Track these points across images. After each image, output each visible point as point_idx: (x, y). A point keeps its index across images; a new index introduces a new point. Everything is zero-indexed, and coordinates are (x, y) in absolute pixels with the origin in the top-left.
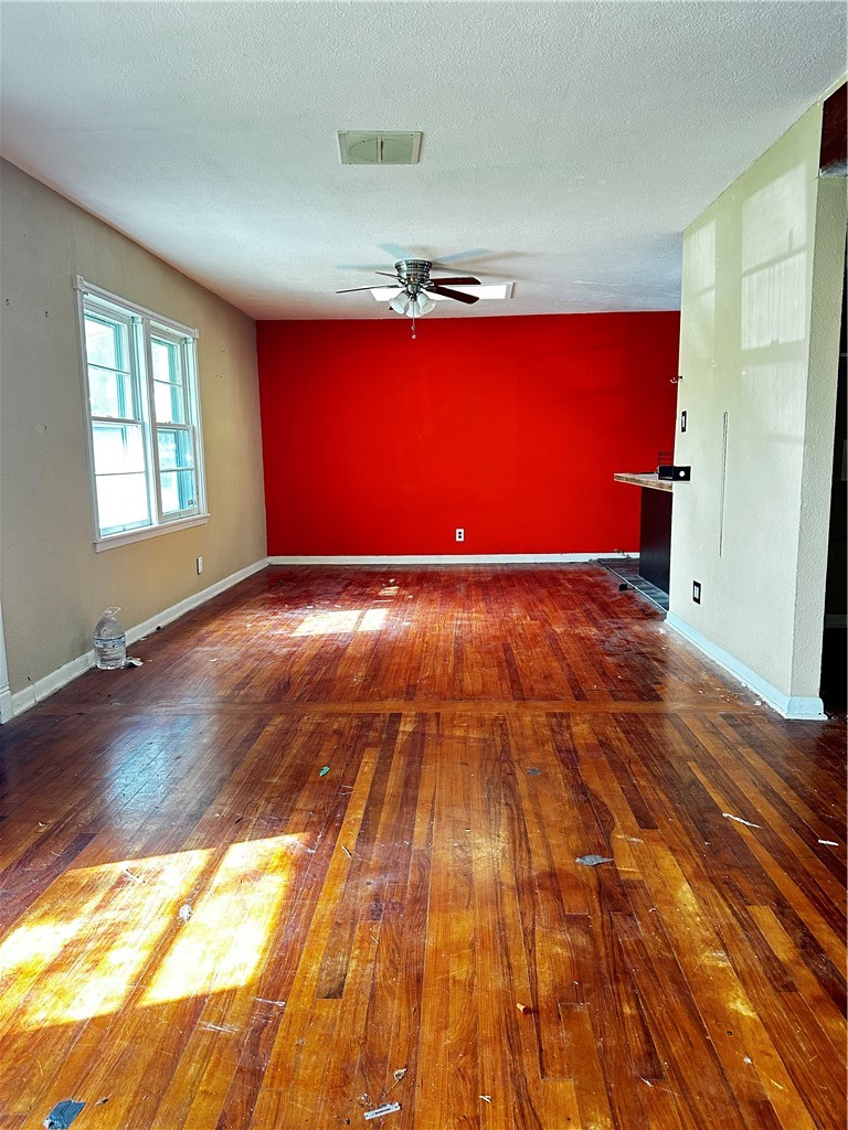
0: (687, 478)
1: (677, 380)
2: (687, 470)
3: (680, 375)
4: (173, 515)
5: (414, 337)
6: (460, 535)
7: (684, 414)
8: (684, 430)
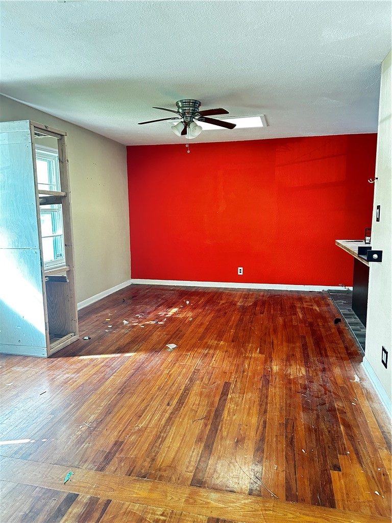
0: (379, 260)
1: (373, 180)
2: (380, 253)
3: (376, 177)
4: (51, 262)
5: (189, 152)
6: (240, 271)
7: (378, 207)
8: (378, 220)
